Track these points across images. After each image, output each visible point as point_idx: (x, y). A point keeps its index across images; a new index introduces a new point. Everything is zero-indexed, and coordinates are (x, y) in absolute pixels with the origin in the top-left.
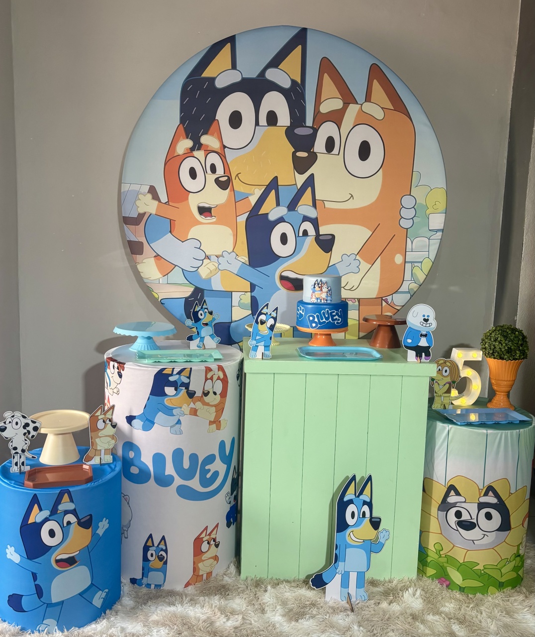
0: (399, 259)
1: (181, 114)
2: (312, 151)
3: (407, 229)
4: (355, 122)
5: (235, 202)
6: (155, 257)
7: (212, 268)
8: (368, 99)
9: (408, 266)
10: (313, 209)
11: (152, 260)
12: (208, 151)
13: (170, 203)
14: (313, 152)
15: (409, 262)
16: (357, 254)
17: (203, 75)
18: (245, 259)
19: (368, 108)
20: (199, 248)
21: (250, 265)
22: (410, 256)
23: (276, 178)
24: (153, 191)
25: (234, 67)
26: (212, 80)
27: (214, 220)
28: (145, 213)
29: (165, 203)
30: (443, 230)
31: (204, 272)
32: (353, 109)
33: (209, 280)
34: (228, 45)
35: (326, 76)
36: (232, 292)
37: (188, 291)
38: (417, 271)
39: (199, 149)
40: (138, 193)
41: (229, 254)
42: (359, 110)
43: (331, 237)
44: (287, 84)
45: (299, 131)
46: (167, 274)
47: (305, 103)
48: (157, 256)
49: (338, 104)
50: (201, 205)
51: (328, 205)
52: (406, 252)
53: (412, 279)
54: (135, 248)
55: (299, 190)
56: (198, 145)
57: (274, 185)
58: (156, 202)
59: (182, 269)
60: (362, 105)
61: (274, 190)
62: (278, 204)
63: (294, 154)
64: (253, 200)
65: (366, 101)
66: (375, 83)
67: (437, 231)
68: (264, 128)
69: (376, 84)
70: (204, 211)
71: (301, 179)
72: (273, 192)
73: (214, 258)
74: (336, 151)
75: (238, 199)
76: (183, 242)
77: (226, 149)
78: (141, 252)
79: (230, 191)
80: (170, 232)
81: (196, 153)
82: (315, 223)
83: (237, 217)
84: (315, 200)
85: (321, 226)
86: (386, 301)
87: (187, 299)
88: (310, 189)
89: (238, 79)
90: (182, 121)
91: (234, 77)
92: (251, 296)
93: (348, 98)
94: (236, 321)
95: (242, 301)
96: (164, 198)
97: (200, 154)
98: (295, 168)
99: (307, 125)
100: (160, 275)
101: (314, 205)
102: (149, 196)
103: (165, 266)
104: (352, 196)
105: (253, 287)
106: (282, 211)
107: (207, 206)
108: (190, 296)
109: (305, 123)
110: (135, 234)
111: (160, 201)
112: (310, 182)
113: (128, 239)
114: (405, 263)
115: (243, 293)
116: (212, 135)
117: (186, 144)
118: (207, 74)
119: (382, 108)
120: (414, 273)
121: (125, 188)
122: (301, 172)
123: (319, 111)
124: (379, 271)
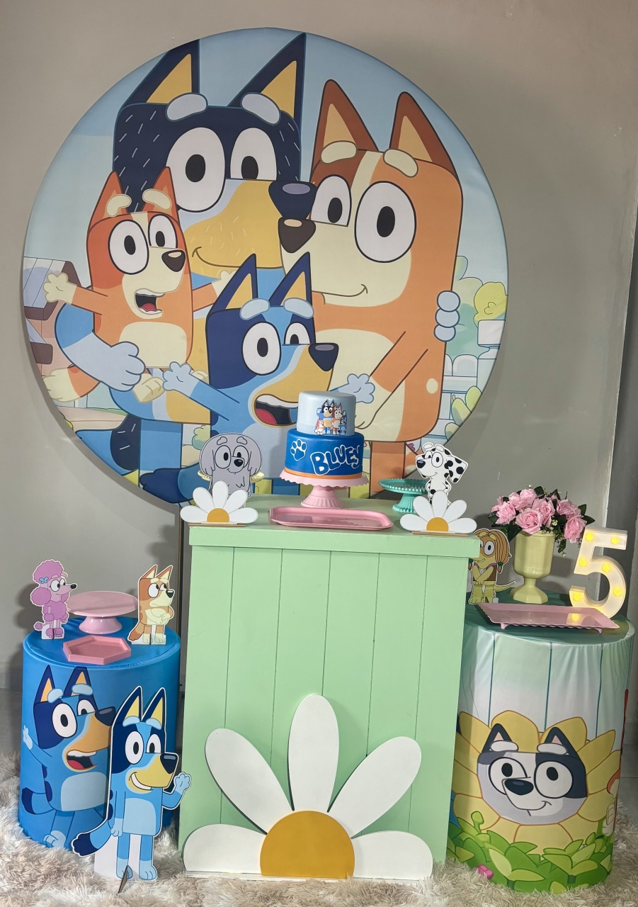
0: (432, 386)
1: (114, 157)
2: (307, 218)
3: (446, 342)
4: (372, 180)
5: (192, 291)
6: (69, 367)
7: (154, 386)
8: (394, 144)
9: (446, 397)
10: (307, 305)
11: (65, 372)
12: (154, 214)
13: (95, 289)
14: (310, 220)
15: (448, 392)
16: (371, 375)
17: (150, 101)
18: (204, 375)
19: (393, 157)
20: (136, 357)
21: (211, 384)
22: (449, 383)
23: (254, 256)
24: (69, 270)
25: (195, 89)
26: (163, 108)
27: (159, 315)
28: (57, 302)
29: (87, 288)
30: (499, 346)
31: (141, 393)
32: (371, 159)
33: (148, 405)
34: (188, 58)
35: (332, 108)
36: (182, 423)
37: (116, 420)
38: (458, 405)
39: (140, 210)
40: (48, 272)
41: (181, 366)
42: (380, 161)
43: (332, 347)
44: (273, 118)
45: (290, 189)
46: (87, 394)
47: (299, 147)
48: (73, 367)
49: (349, 151)
50: (141, 292)
51: (329, 299)
52: (443, 376)
53: (451, 418)
54: (40, 355)
55: (286, 276)
56: (138, 204)
57: (249, 266)
58: (74, 287)
59: (110, 388)
60: (384, 153)
61: (249, 275)
62: (255, 295)
63: (281, 222)
64: (219, 287)
65: (390, 148)
66: (406, 120)
67: (490, 347)
68: (237, 182)
69: (406, 122)
70: (145, 301)
71: (290, 260)
72: (249, 277)
73: (157, 372)
74: (343, 220)
75: (196, 285)
76: (111, 347)
77: (180, 211)
78: (48, 360)
79: (185, 273)
80: (94, 331)
81: (135, 216)
82: (310, 325)
83: (193, 311)
84: (311, 291)
85: (318, 331)
86: (412, 449)
87: (114, 431)
88: (303, 274)
89: (201, 108)
90: (117, 166)
91: (196, 105)
92: (211, 431)
93: (364, 142)
94: (187, 467)
95: (197, 438)
96: (85, 280)
97: (141, 217)
98: (281, 242)
99: (302, 180)
100: (76, 396)
101: (309, 299)
102: (64, 277)
103: (85, 382)
104: (365, 288)
105: (214, 417)
106: (261, 306)
107: (149, 294)
108: (121, 428)
109: (299, 178)
110: (41, 333)
111: (79, 285)
112: (304, 264)
113: (31, 341)
114: (442, 392)
115: (200, 426)
116: (161, 189)
117: (120, 201)
118: (153, 99)
119: (415, 159)
120: (455, 408)
121: (28, 264)
122: (291, 250)
123: (320, 160)
124: (402, 401)
